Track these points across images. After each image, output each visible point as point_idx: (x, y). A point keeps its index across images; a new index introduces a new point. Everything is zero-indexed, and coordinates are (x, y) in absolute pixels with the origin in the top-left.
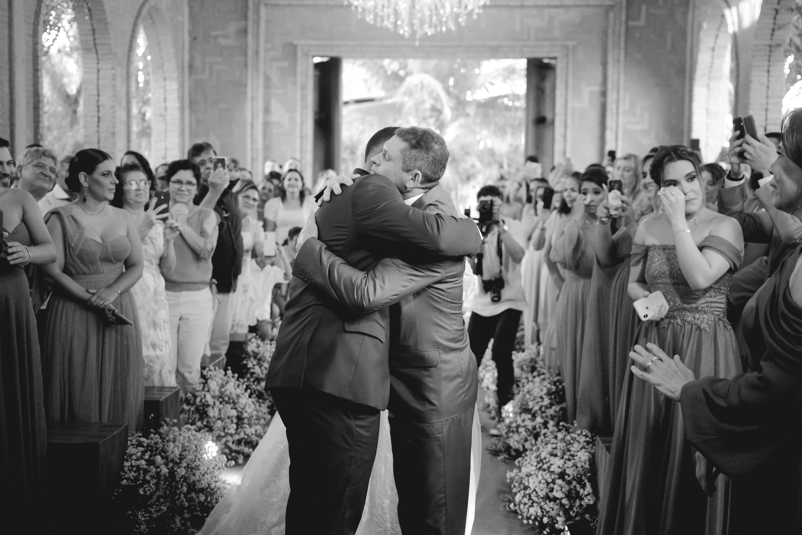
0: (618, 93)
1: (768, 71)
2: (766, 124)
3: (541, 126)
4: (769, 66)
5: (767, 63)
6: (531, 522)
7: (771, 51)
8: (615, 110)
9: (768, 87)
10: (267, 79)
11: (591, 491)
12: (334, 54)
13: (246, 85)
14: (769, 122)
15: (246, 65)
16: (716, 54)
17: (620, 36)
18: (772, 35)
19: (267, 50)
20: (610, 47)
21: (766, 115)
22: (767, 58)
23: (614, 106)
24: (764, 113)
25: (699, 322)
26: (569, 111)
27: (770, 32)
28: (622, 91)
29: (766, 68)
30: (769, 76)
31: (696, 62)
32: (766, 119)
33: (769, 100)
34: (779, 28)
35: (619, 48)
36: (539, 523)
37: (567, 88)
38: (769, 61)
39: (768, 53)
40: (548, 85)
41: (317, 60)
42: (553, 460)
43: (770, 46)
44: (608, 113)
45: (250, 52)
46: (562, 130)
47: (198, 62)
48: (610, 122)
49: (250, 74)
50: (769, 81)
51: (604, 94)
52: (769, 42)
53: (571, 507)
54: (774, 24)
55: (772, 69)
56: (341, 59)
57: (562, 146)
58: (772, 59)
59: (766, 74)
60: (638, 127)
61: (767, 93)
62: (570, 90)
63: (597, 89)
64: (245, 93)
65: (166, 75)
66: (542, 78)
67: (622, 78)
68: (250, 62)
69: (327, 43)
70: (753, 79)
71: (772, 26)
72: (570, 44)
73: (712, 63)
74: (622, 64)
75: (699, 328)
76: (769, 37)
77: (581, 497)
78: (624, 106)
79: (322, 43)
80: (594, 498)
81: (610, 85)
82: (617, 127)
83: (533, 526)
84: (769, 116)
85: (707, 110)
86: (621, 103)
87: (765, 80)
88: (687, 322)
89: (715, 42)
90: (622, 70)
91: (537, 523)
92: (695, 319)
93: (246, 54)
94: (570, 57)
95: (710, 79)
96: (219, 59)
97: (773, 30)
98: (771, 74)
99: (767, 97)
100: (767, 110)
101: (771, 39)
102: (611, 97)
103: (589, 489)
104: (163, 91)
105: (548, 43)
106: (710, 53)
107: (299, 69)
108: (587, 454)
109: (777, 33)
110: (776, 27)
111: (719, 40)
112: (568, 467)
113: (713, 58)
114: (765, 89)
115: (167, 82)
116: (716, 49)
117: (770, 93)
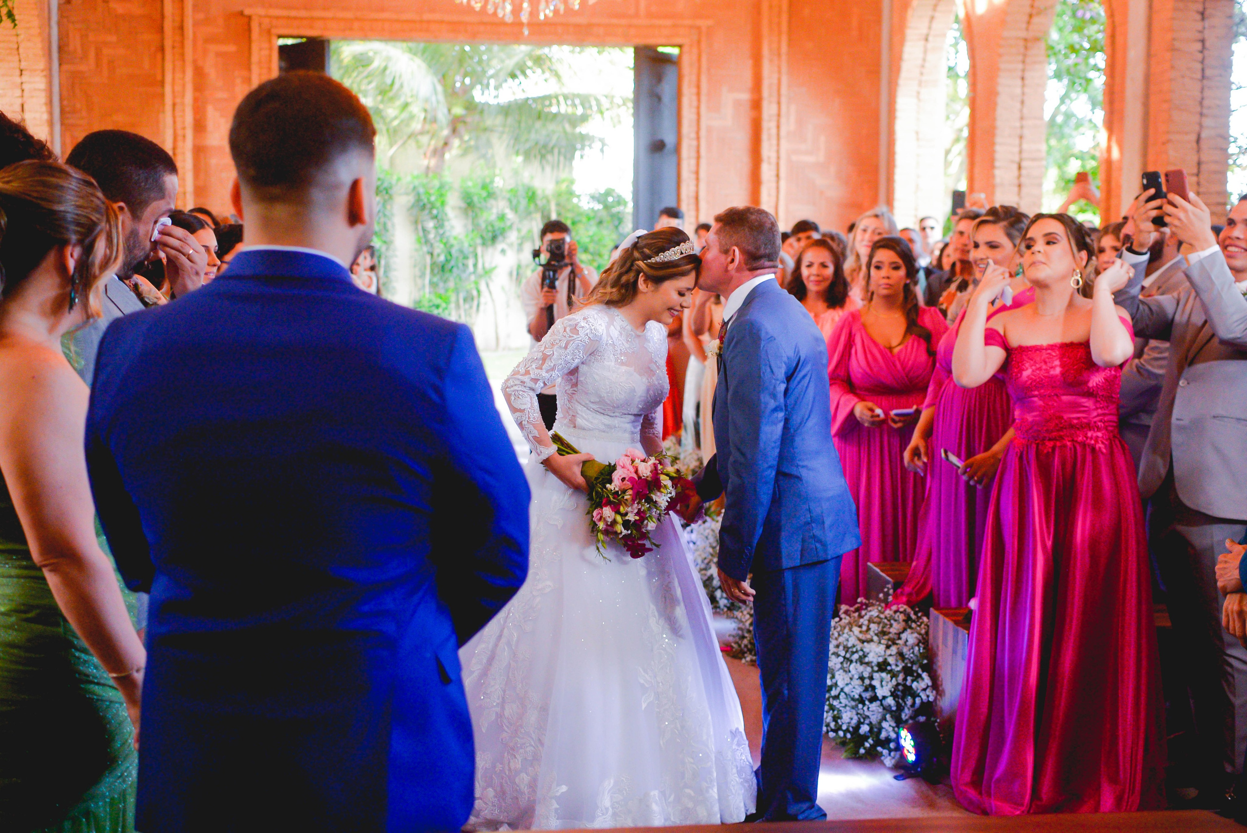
0: (779, 103)
1: (1023, 78)
2: (1021, 160)
3: (657, 155)
4: (1023, 70)
5: (1020, 66)
6: (841, 733)
7: (1026, 48)
8: (774, 131)
9: (1022, 102)
10: (199, 73)
11: (930, 684)
12: (313, 33)
13: (162, 83)
14: (1024, 155)
15: (162, 49)
16: (930, 45)
17: (779, 13)
18: (1029, 23)
19: (196, 24)
20: (765, 30)
21: (1020, 145)
22: (1020, 58)
23: (773, 124)
24: (1017, 142)
25: (1093, 442)
26: (703, 133)
27: (1025, 18)
28: (784, 100)
29: (1020, 74)
30: (1023, 86)
31: (900, 58)
32: (1021, 152)
33: (1025, 123)
34: (1039, 13)
35: (780, 32)
36: (852, 735)
37: (698, 94)
38: (1024, 62)
39: (1022, 50)
40: (667, 89)
41: (282, 42)
42: (867, 647)
43: (1026, 40)
44: (764, 136)
45: (168, 25)
46: (693, 162)
47: (75, 43)
48: (767, 150)
49: (168, 66)
50: (1023, 94)
51: (756, 105)
52: (1023, 34)
53: (900, 708)
54: (1032, 6)
55: (1027, 75)
56: (328, 41)
57: (693, 188)
58: (1028, 60)
59: (1019, 82)
60: (810, 159)
61: (1021, 111)
62: (704, 98)
63: (745, 96)
64: (162, 96)
65: (24, 65)
66: (659, 78)
67: (785, 79)
68: (168, 43)
69: (303, 13)
70: (1000, 89)
71: (1028, 10)
72: (704, 23)
73: (924, 60)
74: (784, 57)
75: (1093, 449)
76: (1024, 26)
77: (915, 692)
78: (788, 125)
79: (293, 13)
80: (934, 692)
81: (765, 93)
82: (778, 158)
83: (844, 739)
84: (1025, 146)
85: (917, 133)
86: (783, 120)
87: (1018, 91)
88: (1079, 443)
89: (930, 28)
90: (784, 69)
91: (849, 736)
92: (1087, 438)
93: (161, 30)
94: (704, 45)
95: (920, 84)
96: (113, 39)
97: (1031, 16)
98: (1027, 82)
99: (1022, 118)
100: (1021, 137)
101: (1027, 29)
102: (768, 110)
103: (926, 680)
104: (18, 92)
105: (668, 22)
106: (922, 43)
107: (255, 58)
108: (916, 635)
109: (1035, 20)
110: (1034, 11)
111: (935, 25)
112: (890, 655)
113: (925, 51)
114: (1018, 105)
115: (25, 78)
116: (930, 38)
117: (1025, 111)
